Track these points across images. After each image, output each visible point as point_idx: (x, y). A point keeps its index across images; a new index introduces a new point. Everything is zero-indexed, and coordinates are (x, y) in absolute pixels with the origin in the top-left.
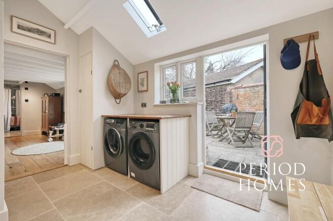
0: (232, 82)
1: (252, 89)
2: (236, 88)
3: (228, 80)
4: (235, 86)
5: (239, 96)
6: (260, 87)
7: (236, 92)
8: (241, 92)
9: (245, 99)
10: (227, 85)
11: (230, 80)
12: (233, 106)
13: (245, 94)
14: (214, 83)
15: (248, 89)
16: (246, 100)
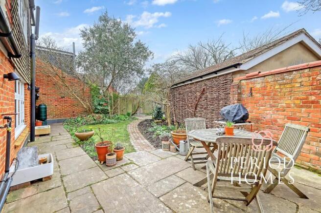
0: (242, 68)
1: (278, 77)
2: (248, 78)
3: (235, 66)
4: (247, 75)
5: (253, 92)
6: (294, 72)
7: (248, 84)
8: (258, 84)
9: (263, 95)
10: (234, 73)
11: (239, 64)
12: (239, 109)
13: (265, 88)
14: (216, 72)
15: (270, 79)
16: (266, 97)
